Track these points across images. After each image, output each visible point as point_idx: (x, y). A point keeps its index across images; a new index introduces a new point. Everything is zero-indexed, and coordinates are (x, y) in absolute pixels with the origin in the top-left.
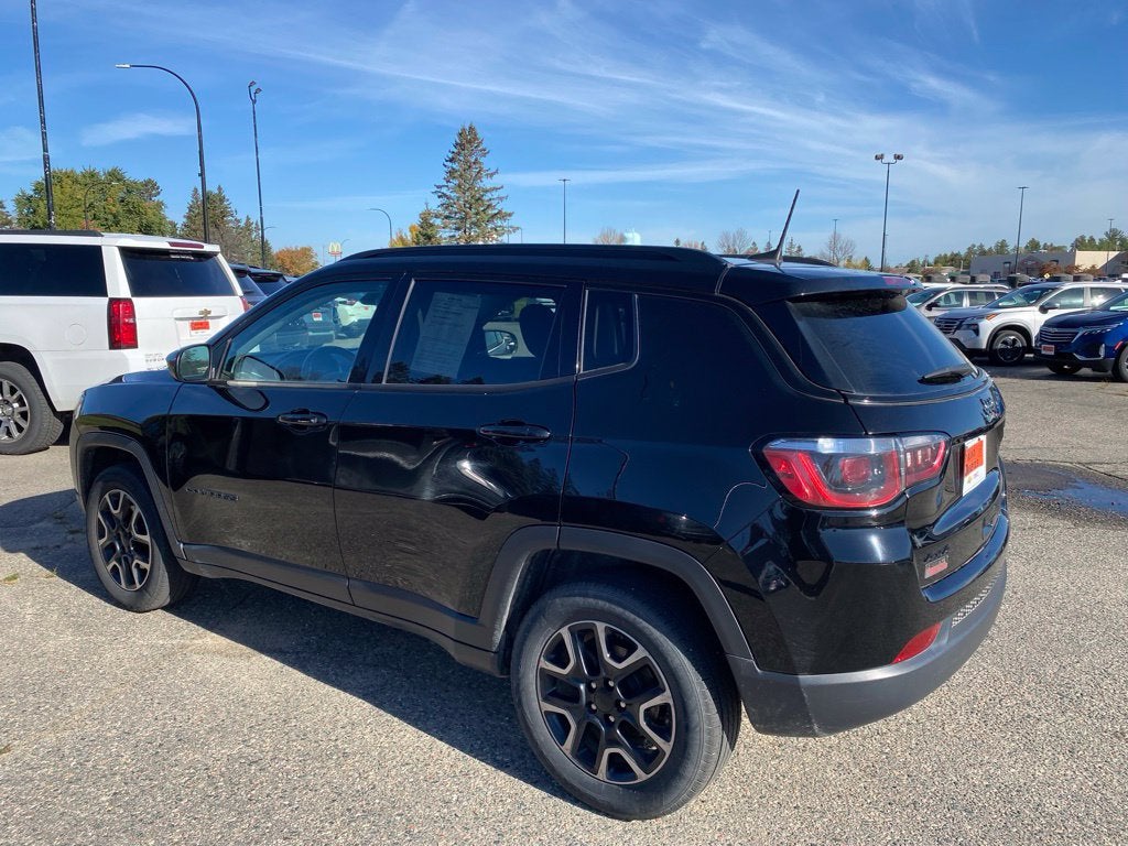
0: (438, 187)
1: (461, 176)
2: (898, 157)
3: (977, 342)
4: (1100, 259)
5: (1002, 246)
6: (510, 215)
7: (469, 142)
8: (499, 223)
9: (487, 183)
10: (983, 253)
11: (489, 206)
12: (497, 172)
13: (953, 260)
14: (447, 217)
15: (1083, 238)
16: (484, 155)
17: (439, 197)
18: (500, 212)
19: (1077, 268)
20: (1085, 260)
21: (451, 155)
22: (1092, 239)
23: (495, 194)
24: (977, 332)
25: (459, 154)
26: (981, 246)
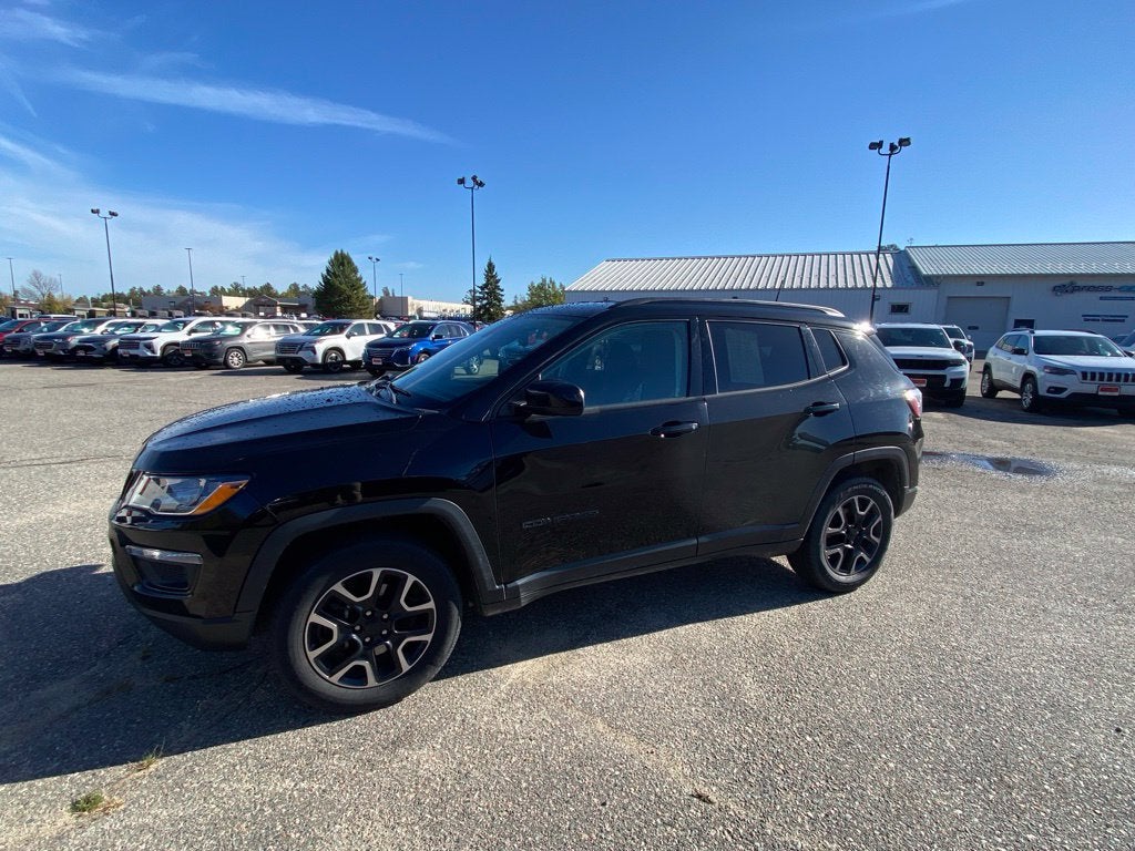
2: (113, 214)
3: (315, 359)
4: (239, 302)
5: (158, 290)
10: (144, 294)
13: (121, 298)
15: (216, 287)
19: (227, 308)
20: (232, 302)
22: (223, 288)
24: (315, 352)
26: (141, 289)
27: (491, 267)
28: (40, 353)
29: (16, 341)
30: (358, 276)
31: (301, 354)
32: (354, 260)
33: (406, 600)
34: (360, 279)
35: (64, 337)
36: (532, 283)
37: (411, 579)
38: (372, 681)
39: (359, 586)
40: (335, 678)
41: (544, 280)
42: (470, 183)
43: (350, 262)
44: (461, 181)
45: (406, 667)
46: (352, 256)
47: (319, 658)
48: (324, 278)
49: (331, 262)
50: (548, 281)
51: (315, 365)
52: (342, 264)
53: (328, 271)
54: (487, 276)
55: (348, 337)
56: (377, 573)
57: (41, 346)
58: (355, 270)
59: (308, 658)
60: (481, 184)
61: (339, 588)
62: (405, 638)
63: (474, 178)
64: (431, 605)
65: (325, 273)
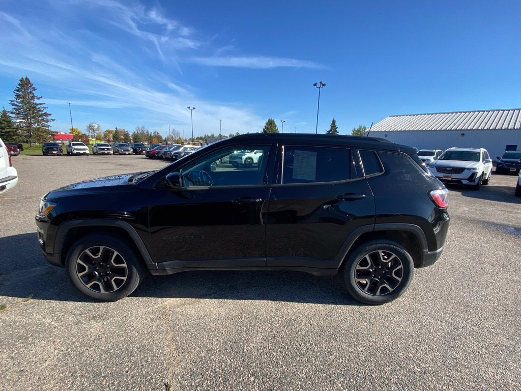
0: (11, 101)
1: (23, 97)
2: (194, 108)
3: (242, 161)
5: (213, 135)
6: (50, 115)
7: (27, 84)
8: (45, 117)
9: (36, 101)
10: (208, 137)
11: (39, 111)
12: (41, 97)
13: (201, 138)
14: (17, 114)
16: (34, 90)
17: (12, 105)
18: (45, 113)
21: (17, 89)
23: (42, 106)
24: (242, 159)
25: (21, 88)
27: (334, 122)
28: (164, 157)
29: (158, 152)
30: (277, 128)
31: (237, 160)
32: (275, 122)
33: (114, 261)
34: (277, 130)
35: (171, 152)
36: (355, 129)
37: (116, 253)
38: (102, 290)
39: (95, 252)
40: (89, 286)
41: (361, 127)
42: (319, 85)
43: (274, 123)
44: (315, 85)
45: (116, 288)
46: (275, 121)
47: (82, 277)
48: (264, 130)
49: (267, 123)
50: (362, 127)
51: (242, 164)
52: (271, 124)
53: (265, 127)
54: (331, 126)
55: (255, 153)
56: (102, 248)
57: (164, 154)
58: (275, 126)
59: (78, 276)
60: (324, 85)
61: (87, 251)
62: (114, 276)
63: (321, 83)
64: (125, 265)
65: (264, 128)
